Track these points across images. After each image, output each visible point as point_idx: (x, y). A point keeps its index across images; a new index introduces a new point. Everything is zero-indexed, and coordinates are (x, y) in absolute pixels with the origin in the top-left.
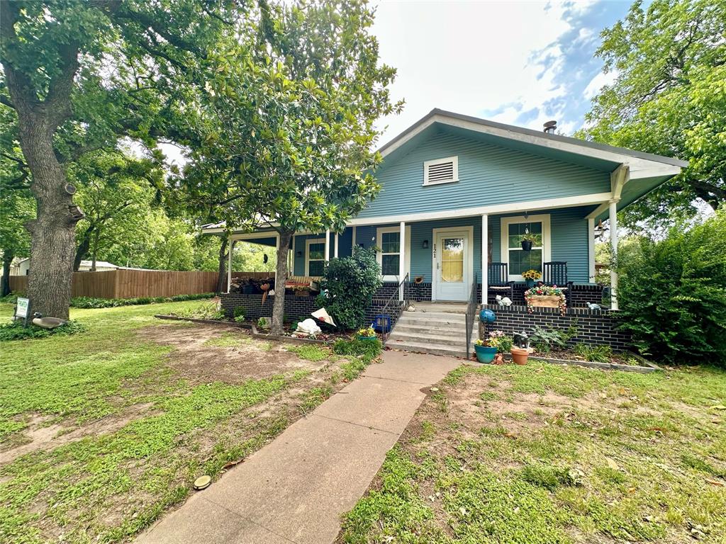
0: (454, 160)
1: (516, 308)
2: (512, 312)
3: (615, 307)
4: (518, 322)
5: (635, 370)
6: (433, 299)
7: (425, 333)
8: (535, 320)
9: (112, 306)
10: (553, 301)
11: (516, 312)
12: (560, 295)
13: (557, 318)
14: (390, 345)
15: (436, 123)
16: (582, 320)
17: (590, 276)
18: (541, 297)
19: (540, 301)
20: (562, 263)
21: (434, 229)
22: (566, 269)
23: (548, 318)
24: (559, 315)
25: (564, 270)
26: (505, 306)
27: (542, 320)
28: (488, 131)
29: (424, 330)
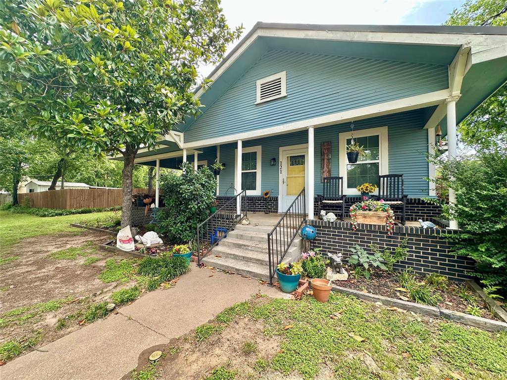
0: (283, 75)
1: (340, 223)
2: (336, 228)
3: (453, 225)
4: (342, 239)
5: (478, 325)
6: (279, 211)
7: (246, 249)
8: (359, 238)
9: (61, 214)
10: (379, 217)
11: (340, 228)
12: (386, 211)
13: (383, 237)
14: (206, 261)
15: (260, 38)
16: (412, 240)
17: (430, 188)
18: (365, 212)
19: (365, 217)
20: (399, 176)
21: (280, 148)
22: (402, 181)
23: (374, 236)
24: (386, 233)
25: (400, 183)
26: (329, 222)
27: (367, 239)
28: (307, 35)
29: (245, 245)
